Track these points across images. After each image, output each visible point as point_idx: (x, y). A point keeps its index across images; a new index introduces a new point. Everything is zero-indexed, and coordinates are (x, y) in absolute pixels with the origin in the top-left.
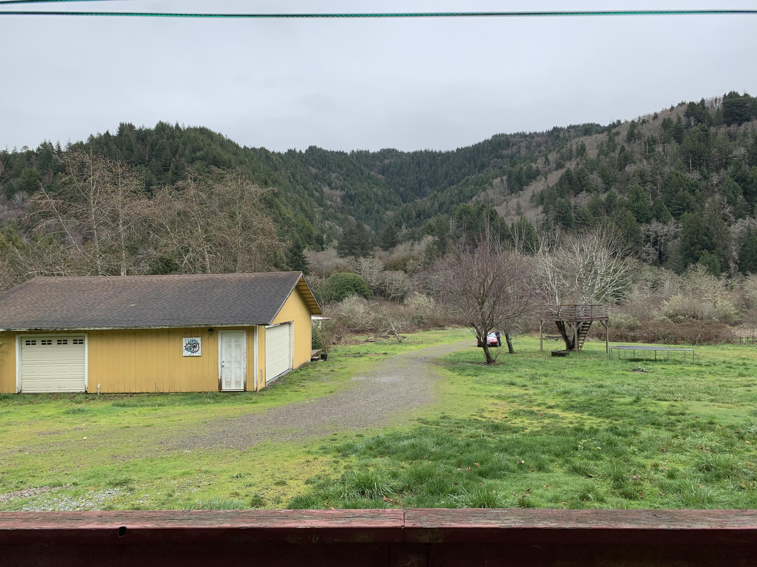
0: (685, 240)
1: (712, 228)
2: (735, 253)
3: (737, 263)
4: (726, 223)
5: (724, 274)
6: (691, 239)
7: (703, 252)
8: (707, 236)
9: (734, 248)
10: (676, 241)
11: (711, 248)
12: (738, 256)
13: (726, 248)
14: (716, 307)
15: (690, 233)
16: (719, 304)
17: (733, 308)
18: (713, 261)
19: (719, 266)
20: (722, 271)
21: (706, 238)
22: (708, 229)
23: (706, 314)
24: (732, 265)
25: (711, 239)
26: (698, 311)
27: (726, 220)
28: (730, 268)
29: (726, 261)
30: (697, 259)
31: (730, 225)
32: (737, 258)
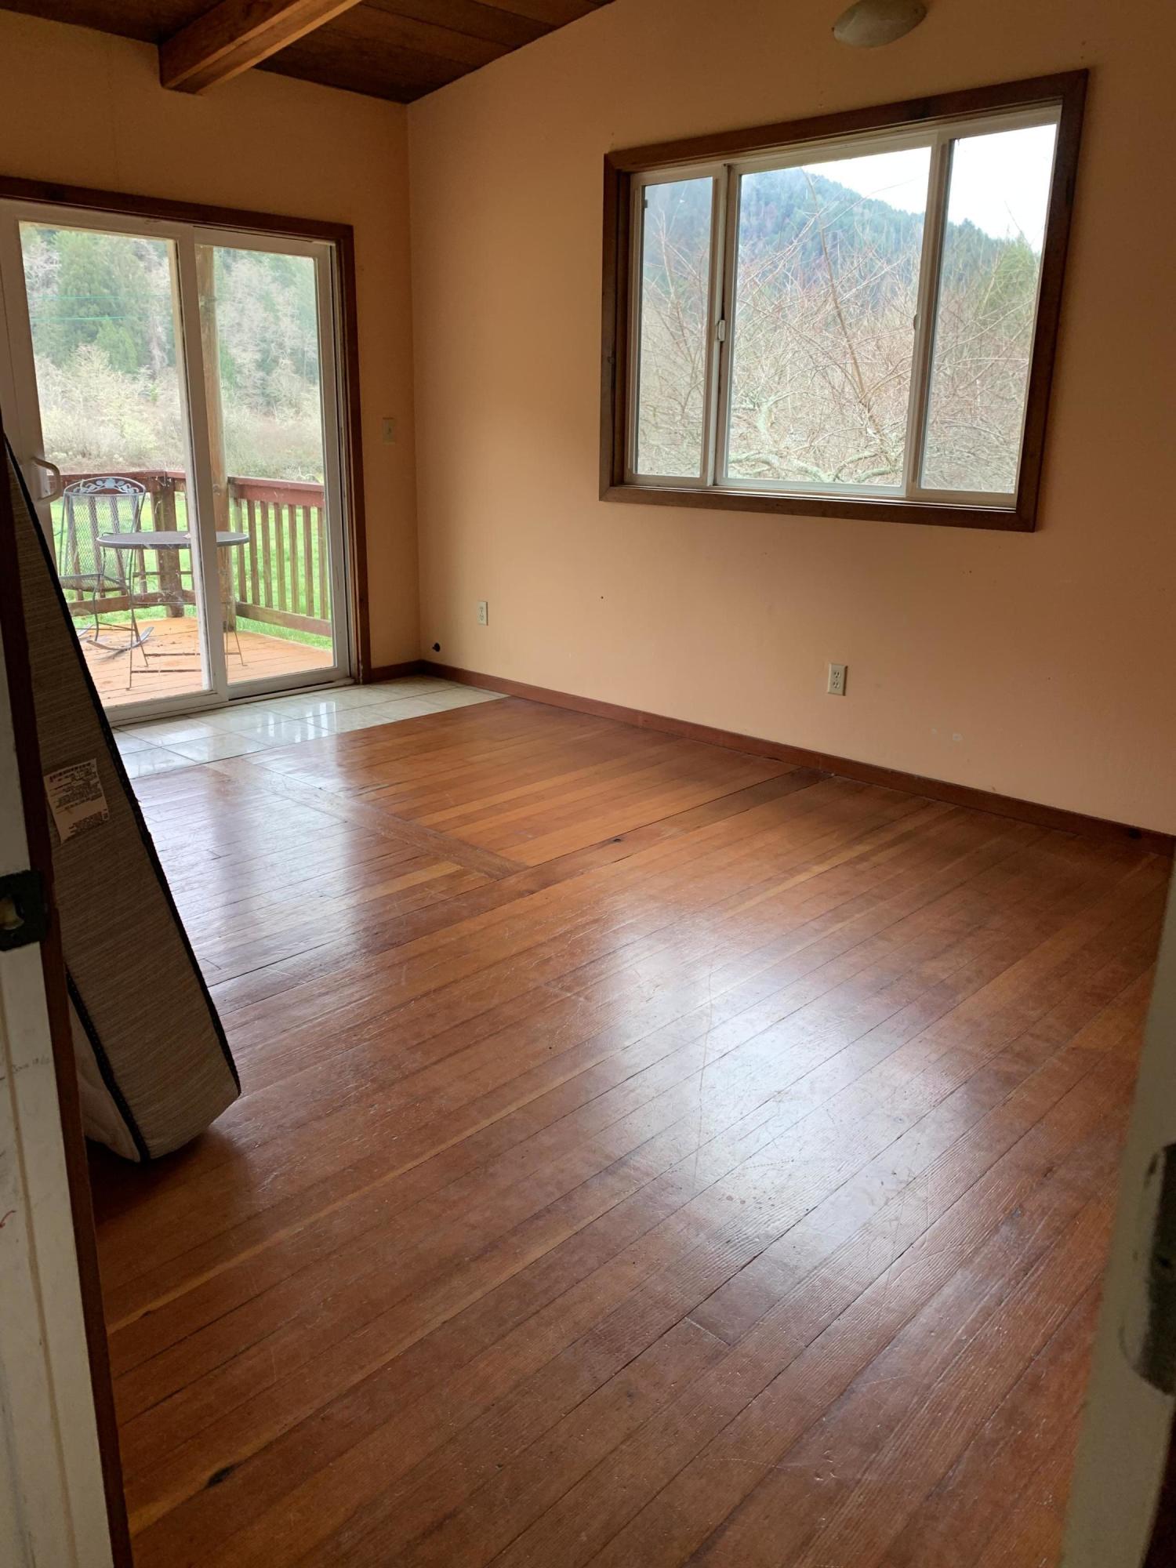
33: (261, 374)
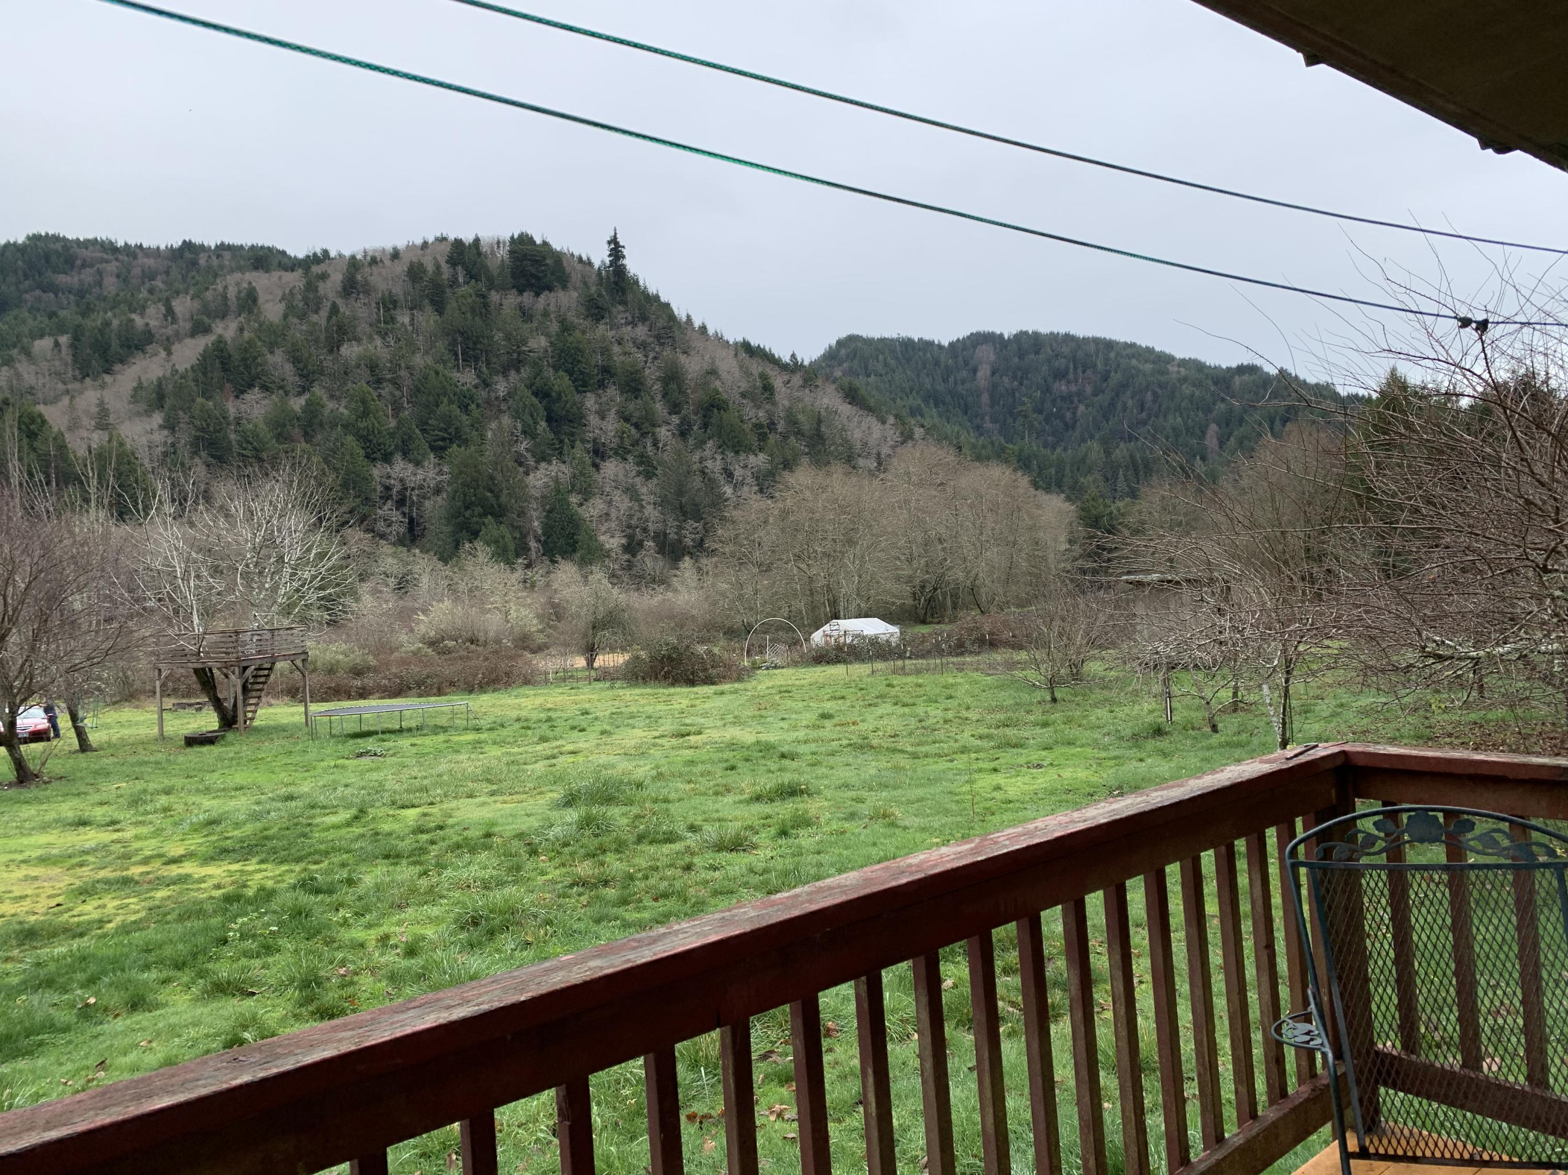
0: (454, 498)
1: (499, 477)
2: (536, 524)
3: (540, 541)
4: (521, 470)
5: (520, 561)
6: (465, 495)
7: (486, 521)
8: (491, 491)
9: (535, 514)
10: (439, 499)
11: (498, 513)
12: (543, 528)
13: (522, 513)
14: (508, 622)
15: (463, 484)
16: (513, 614)
17: (535, 621)
18: (503, 538)
19: (512, 546)
20: (518, 556)
21: (489, 494)
22: (492, 478)
23: (491, 634)
24: (533, 544)
25: (497, 497)
26: (479, 631)
27: (521, 464)
28: (529, 549)
29: (524, 536)
30: (474, 535)
31: (527, 474)
32: (540, 532)
33: (627, 557)
